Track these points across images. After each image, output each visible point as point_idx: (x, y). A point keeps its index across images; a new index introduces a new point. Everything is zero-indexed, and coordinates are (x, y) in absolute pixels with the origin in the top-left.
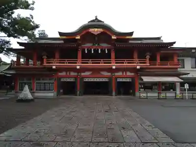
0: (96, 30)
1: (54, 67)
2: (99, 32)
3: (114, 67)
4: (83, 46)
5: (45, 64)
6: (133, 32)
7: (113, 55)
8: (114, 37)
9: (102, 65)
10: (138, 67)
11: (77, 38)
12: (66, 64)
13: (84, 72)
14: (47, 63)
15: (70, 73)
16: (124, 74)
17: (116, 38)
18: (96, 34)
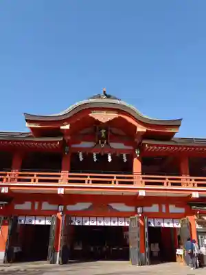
0: (104, 113)
2: (110, 119)
3: (142, 193)
4: (73, 146)
6: (181, 119)
7: (137, 165)
8: (141, 129)
10: (196, 195)
11: (62, 127)
13: (73, 203)
15: (40, 206)
16: (164, 210)
17: (145, 130)
18: (104, 121)
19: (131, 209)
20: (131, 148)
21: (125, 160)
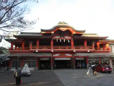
1: (37, 51)
2: (65, 30)
3: (74, 51)
4: (54, 38)
6: (85, 30)
9: (67, 49)
11: (52, 33)
13: (55, 54)
17: (75, 33)
18: (63, 31)
19: (71, 55)
20: (70, 38)
21: (69, 42)
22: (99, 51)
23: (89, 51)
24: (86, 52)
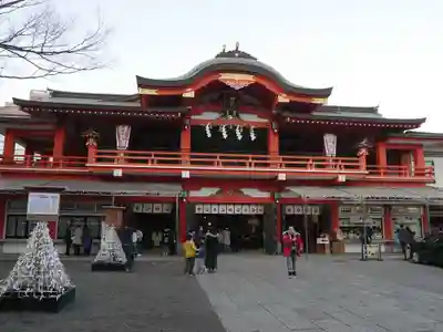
0: (237, 77)
1: (118, 173)
3: (282, 177)
5: (91, 163)
6: (331, 89)
8: (283, 99)
9: (250, 169)
11: (185, 95)
12: (152, 166)
13: (198, 189)
14: (99, 160)
17: (288, 101)
18: (237, 88)
19: (266, 195)
20: (266, 120)
22: (382, 177)
23: (342, 178)
24: (332, 183)
